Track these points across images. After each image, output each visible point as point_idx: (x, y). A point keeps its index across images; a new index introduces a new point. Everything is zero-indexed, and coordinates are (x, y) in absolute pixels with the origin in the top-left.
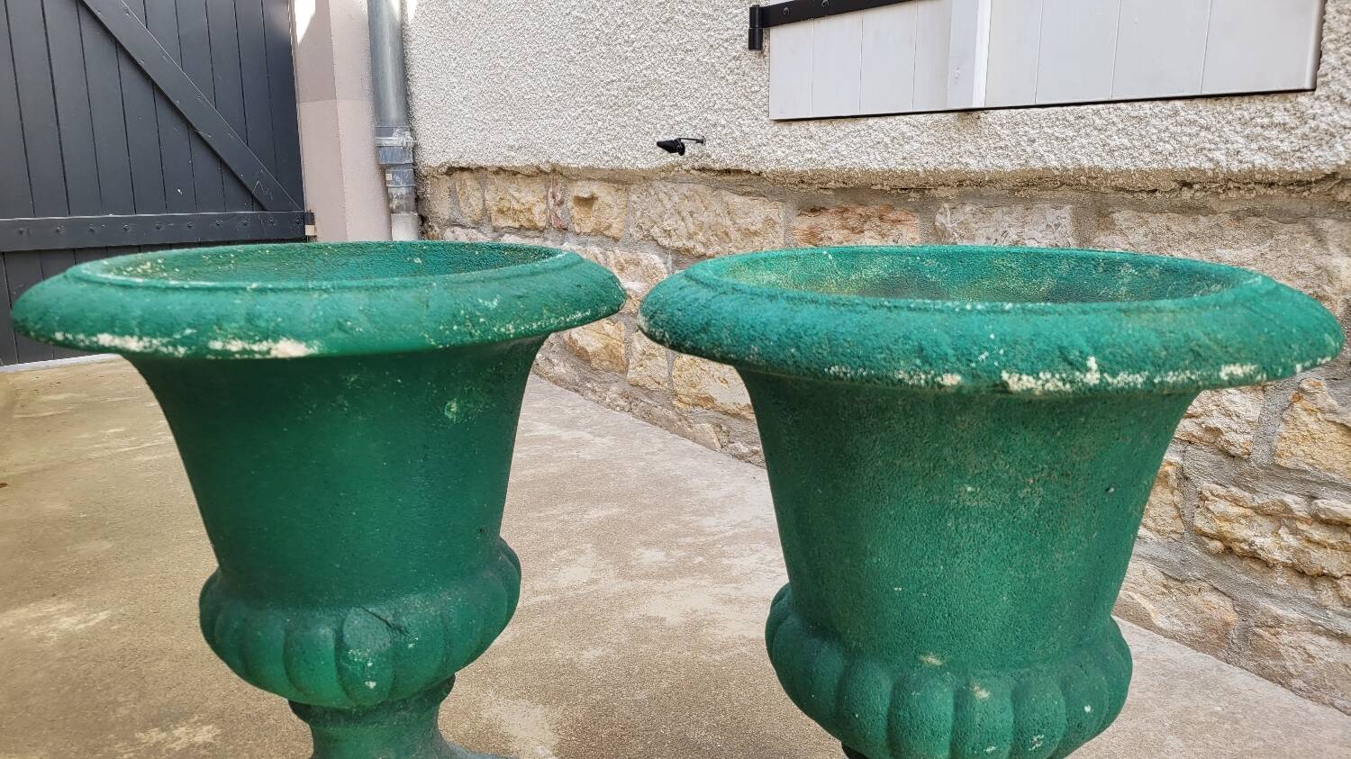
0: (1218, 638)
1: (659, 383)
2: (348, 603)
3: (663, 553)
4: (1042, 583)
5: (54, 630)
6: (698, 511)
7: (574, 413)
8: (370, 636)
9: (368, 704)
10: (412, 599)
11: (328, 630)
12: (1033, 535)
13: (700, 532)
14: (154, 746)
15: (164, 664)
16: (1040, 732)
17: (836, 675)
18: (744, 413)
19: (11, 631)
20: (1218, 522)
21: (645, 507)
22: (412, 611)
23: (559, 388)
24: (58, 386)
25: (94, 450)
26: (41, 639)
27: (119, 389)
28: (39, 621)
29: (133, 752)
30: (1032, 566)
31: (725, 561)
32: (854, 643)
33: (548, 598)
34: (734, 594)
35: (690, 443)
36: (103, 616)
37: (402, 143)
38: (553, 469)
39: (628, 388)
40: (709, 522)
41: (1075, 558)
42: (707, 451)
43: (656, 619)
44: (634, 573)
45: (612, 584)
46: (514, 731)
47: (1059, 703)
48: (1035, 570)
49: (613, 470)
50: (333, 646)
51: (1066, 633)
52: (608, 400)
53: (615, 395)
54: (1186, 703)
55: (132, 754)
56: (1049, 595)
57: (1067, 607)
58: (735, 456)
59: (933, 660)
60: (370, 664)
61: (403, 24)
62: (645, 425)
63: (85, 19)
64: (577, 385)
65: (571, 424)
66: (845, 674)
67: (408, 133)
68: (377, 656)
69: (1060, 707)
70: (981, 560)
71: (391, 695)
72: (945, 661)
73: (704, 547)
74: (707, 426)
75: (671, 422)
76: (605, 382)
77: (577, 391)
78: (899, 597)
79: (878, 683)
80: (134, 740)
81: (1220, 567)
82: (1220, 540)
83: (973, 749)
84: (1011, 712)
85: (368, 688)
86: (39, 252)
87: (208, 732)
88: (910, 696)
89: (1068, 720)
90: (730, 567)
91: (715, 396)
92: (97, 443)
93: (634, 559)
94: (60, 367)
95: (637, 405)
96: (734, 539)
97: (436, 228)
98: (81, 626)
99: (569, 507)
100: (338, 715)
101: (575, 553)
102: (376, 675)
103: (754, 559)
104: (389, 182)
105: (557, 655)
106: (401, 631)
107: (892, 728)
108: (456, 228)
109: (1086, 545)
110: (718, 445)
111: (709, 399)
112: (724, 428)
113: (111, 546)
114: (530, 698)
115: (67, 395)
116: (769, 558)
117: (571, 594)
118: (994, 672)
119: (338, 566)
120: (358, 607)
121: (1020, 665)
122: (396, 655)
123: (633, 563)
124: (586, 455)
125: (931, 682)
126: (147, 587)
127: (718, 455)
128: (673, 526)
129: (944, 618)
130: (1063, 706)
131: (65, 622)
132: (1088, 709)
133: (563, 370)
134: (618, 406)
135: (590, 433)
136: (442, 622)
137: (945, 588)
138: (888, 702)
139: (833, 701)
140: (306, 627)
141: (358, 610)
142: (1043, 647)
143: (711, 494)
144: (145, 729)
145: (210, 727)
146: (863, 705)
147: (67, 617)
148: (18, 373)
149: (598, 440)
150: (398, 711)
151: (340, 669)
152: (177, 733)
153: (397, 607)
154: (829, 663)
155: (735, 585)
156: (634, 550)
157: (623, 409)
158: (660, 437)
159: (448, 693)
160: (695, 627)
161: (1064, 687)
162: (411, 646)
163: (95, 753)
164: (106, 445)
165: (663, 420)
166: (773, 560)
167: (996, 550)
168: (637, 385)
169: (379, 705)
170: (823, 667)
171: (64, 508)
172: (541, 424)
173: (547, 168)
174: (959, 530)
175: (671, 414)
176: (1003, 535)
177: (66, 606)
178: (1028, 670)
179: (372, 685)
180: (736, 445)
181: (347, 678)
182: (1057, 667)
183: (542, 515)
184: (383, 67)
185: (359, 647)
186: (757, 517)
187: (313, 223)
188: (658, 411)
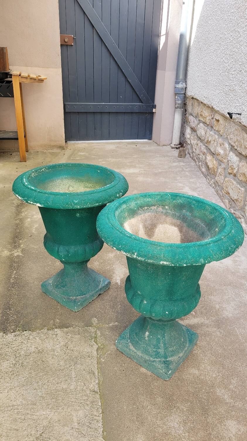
1: (221, 184)
8: (63, 251)
11: (57, 248)
16: (154, 313)
18: (235, 201)
35: (223, 204)
37: (182, 87)
39: (215, 182)
50: (57, 251)
52: (211, 183)
59: (139, 292)
61: (189, 46)
62: (216, 194)
63: (103, 46)
64: (206, 176)
67: (184, 83)
72: (141, 294)
74: (227, 201)
76: (211, 178)
77: (205, 178)
84: (149, 308)
86: (86, 112)
89: (162, 313)
91: (230, 193)
95: (216, 188)
97: (188, 115)
104: (176, 99)
106: (68, 252)
108: (192, 116)
110: (228, 207)
112: (230, 203)
118: (149, 299)
121: (154, 299)
122: (67, 256)
125: (138, 296)
132: (167, 313)
134: (212, 186)
141: (62, 246)
148: (78, 143)
151: (58, 255)
158: (216, 200)
162: (70, 255)
165: (219, 195)
168: (217, 182)
173: (210, 106)
175: (221, 194)
179: (64, 259)
180: (231, 209)
181: (60, 258)
182: (164, 302)
184: (180, 61)
187: (155, 108)
188: (219, 192)
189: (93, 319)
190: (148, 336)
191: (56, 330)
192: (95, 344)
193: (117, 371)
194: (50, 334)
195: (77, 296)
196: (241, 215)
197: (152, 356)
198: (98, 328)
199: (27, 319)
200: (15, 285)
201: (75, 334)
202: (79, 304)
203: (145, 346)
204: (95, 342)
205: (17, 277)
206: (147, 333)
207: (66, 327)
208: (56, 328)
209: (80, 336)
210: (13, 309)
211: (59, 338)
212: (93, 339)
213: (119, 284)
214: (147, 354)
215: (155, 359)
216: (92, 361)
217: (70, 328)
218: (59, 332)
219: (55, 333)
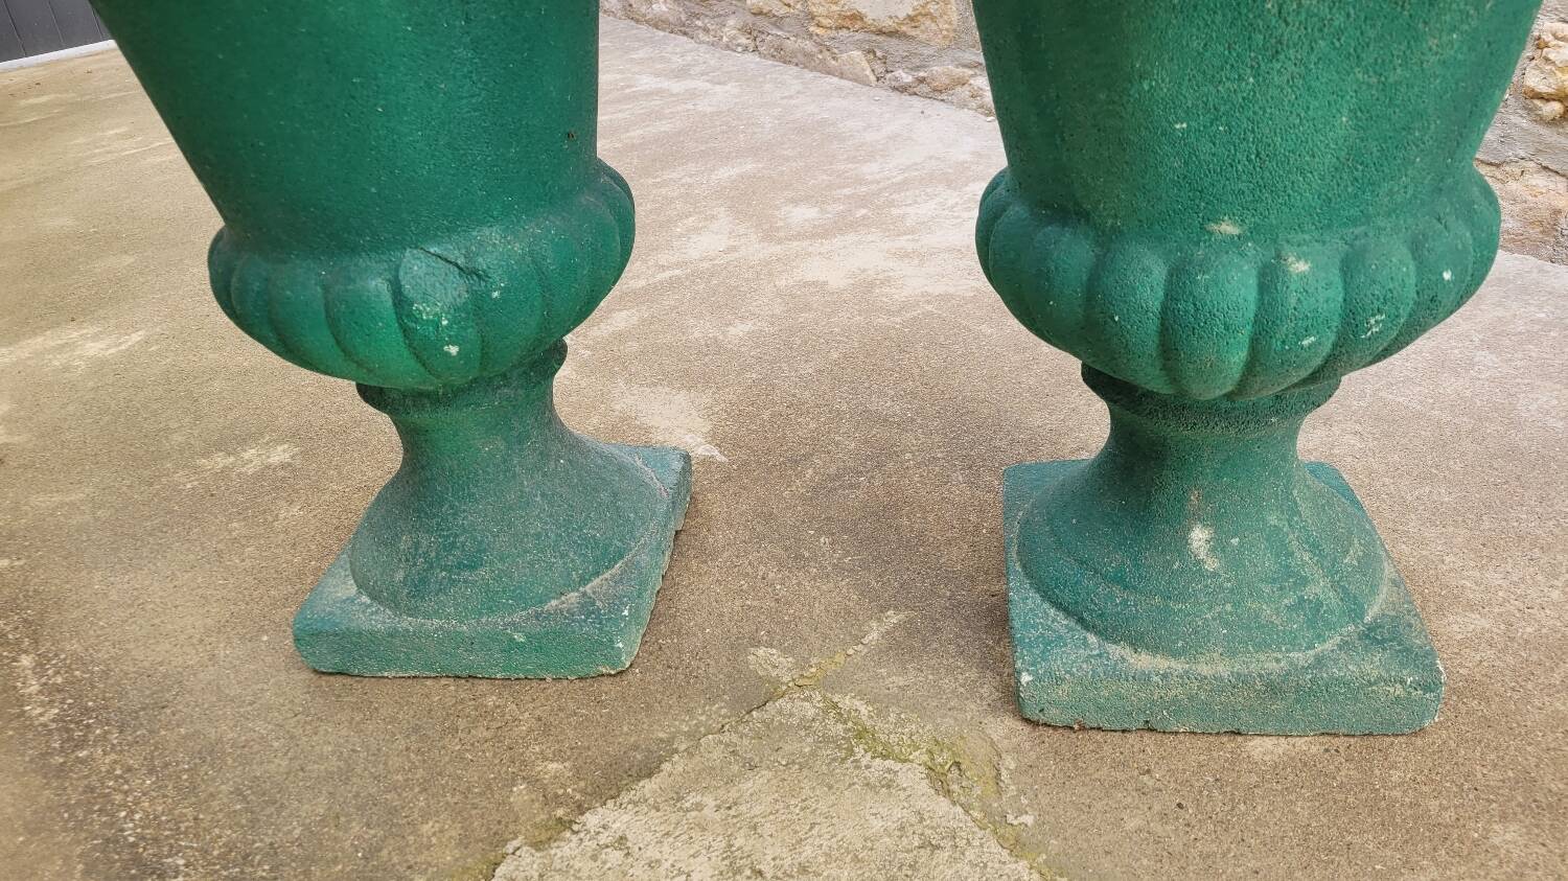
0: (1542, 232)
1: (789, 6)
2: (400, 242)
3: (817, 209)
4: (1403, 89)
5: (80, 357)
6: (855, 157)
7: (683, 60)
8: (437, 285)
9: (458, 380)
10: (488, 234)
11: (380, 280)
12: (1399, 9)
13: (860, 181)
14: (222, 472)
15: (217, 385)
16: (1379, 311)
17: (1084, 270)
18: (904, 28)
19: (29, 363)
20: (1559, 74)
21: (787, 159)
22: (490, 248)
23: (662, 33)
24: (37, 86)
25: (95, 156)
26: (66, 369)
27: (112, 84)
28: (61, 348)
29: (197, 480)
30: (1391, 62)
31: (895, 211)
32: (1110, 222)
33: (677, 272)
34: (910, 247)
35: (835, 80)
36: (136, 337)
38: (665, 127)
39: (750, 19)
40: (870, 169)
41: (1456, 47)
42: (858, 88)
43: (814, 283)
44: (782, 234)
45: (755, 250)
46: (655, 421)
47: (1409, 269)
48: (1395, 69)
49: (742, 120)
50: (390, 301)
51: (1424, 170)
52: (725, 39)
53: (734, 32)
54: (1500, 312)
55: (196, 483)
56: (1411, 108)
57: (1433, 126)
58: (895, 89)
59: (1228, 228)
60: (445, 323)
62: (776, 66)
64: (684, 25)
65: (682, 73)
66: (1097, 266)
68: (452, 311)
69: (1409, 275)
70: (1313, 58)
71: (483, 367)
72: (1246, 227)
73: (867, 197)
74: (857, 54)
75: (809, 55)
76: (721, 15)
77: (685, 34)
78: (1183, 138)
79: (1147, 271)
80: (196, 467)
81: (1555, 137)
82: (1560, 101)
83: (1283, 342)
84: (1340, 289)
85: (448, 354)
87: (284, 451)
88: (1194, 282)
89: (1418, 293)
90: (903, 217)
91: (863, 11)
92: (97, 148)
93: (781, 219)
94: (38, 65)
95: (763, 41)
96: (903, 186)
98: (113, 351)
99: (691, 167)
100: (419, 397)
101: (706, 219)
102: (456, 336)
103: (932, 205)
105: (696, 335)
106: (479, 276)
107: (1167, 329)
109: (1474, 23)
110: (872, 78)
111: (857, 17)
112: (879, 54)
113: (132, 260)
114: (670, 384)
115: (52, 96)
116: (951, 202)
117: (706, 265)
118: (1316, 234)
119: (373, 190)
120: (416, 248)
121: (1354, 222)
122: (477, 309)
123: (780, 224)
124: (704, 106)
125: (1225, 258)
126: (185, 301)
127: (874, 92)
128: (825, 177)
129: (1250, 161)
130: (1413, 274)
131: (91, 347)
132: (1447, 276)
133: (664, 8)
134: (739, 45)
135: (708, 81)
136: (533, 262)
137: (1255, 113)
138: (1161, 293)
139: (1080, 306)
140: (351, 280)
141: (415, 252)
142: (1391, 193)
143: (869, 137)
144: (206, 454)
145: (286, 446)
146: (1125, 302)
147: (93, 342)
149: (718, 88)
150: (498, 388)
151: (406, 332)
152: (246, 456)
153: (468, 244)
154: (1072, 254)
155: (909, 237)
156: (779, 209)
157: (746, 49)
158: (797, 77)
159: (561, 365)
160: (865, 288)
161: (1416, 247)
162: (496, 294)
163: (151, 485)
164: (108, 149)
165: (799, 55)
166: (957, 204)
167: (1339, 40)
168: (761, 13)
169: (471, 381)
170: (1065, 263)
171: (70, 223)
172: (644, 76)
174: (1284, 14)
175: (809, 46)
176: (1352, 12)
177: (90, 330)
178: (1363, 228)
179: (454, 350)
180: (896, 74)
181: (421, 348)
182: (1405, 221)
183: (658, 180)
185: (425, 300)
186: (931, 158)
188: (791, 44)
189: (751, 657)
190: (1213, 550)
191: (592, 820)
192: (889, 763)
193: (1156, 827)
194: (577, 865)
195: (584, 581)
196: (960, 69)
197: (1294, 644)
198: (828, 684)
199: (335, 861)
200: (88, 726)
201: (730, 781)
202: (626, 613)
203: (1229, 607)
204: (885, 757)
205: (67, 682)
206: (1199, 536)
207: (633, 772)
208: (581, 809)
209: (768, 774)
210: (181, 862)
211: (652, 853)
212: (859, 750)
213: (721, 458)
214: (1262, 646)
215: (1319, 648)
216: (973, 857)
217: (666, 766)
218: (626, 818)
219: (603, 839)
